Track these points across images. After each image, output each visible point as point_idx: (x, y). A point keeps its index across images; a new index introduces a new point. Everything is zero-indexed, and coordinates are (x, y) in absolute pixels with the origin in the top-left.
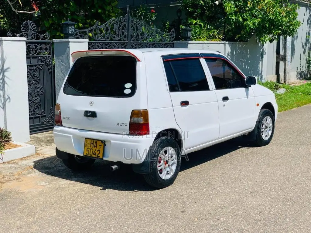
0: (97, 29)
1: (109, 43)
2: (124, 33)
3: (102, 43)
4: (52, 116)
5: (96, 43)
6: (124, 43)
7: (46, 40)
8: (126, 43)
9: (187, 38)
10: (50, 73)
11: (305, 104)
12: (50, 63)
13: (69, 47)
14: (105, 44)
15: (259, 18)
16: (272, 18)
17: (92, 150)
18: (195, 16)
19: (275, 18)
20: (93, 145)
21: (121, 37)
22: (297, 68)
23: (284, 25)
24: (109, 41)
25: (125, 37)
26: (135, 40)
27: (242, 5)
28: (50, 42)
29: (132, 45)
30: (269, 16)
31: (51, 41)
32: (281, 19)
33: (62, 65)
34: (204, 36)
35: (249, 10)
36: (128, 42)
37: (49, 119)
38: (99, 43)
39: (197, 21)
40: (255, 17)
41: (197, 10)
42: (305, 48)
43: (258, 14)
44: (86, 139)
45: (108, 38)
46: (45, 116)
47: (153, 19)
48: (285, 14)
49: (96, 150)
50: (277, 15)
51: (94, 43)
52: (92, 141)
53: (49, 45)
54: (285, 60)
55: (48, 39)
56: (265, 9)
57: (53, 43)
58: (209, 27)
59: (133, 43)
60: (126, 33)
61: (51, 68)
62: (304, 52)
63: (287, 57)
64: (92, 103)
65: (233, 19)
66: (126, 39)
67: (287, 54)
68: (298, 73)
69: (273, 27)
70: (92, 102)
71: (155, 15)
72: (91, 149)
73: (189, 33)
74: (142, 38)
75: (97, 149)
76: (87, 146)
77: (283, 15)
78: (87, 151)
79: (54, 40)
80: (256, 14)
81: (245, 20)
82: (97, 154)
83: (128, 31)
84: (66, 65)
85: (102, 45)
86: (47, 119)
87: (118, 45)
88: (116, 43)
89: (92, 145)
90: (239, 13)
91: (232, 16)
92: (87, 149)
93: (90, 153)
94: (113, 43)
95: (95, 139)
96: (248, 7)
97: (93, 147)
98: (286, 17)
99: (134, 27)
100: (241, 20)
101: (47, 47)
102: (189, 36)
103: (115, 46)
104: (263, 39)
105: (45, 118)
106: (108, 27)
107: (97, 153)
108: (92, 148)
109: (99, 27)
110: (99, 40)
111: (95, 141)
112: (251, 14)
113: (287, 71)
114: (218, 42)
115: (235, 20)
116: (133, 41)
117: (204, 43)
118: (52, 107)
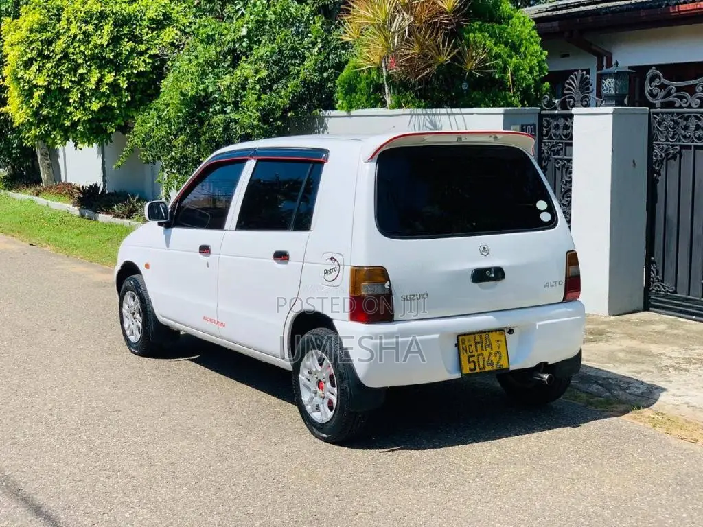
17: (481, 358)
20: (482, 346)
44: (460, 338)
49: (490, 354)
52: (478, 337)
64: (485, 251)
70: (484, 248)
72: (478, 355)
75: (493, 352)
76: (466, 351)
78: (470, 362)
82: (495, 362)
89: (479, 346)
92: (469, 357)
93: (479, 365)
95: (481, 332)
97: (482, 350)
107: (495, 359)
108: (480, 352)
111: (484, 335)
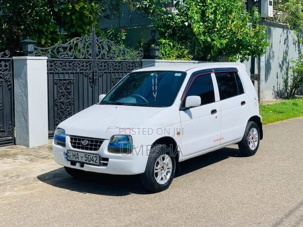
0: (59, 47)
1: (72, 61)
2: (89, 51)
3: (65, 61)
4: (11, 131)
5: (59, 60)
6: (89, 61)
7: (6, 57)
8: (91, 61)
9: (154, 57)
10: (10, 89)
11: (272, 122)
12: (10, 79)
13: (26, 64)
14: (68, 62)
15: (227, 38)
16: (240, 38)
18: (167, 36)
19: (242, 39)
21: (85, 55)
22: (274, 87)
23: (252, 45)
24: (73, 59)
25: (90, 55)
26: (101, 58)
27: (211, 26)
28: (10, 60)
29: (97, 63)
30: (237, 36)
31: (11, 58)
32: (249, 40)
33: (21, 82)
34: (173, 55)
35: (217, 31)
36: (93, 60)
37: (8, 134)
38: (62, 61)
39: (166, 40)
40: (223, 37)
41: (168, 30)
42: (282, 67)
43: (227, 35)
45: (71, 56)
46: (4, 131)
47: (123, 38)
48: (253, 35)
50: (245, 36)
51: (56, 61)
53: (9, 63)
54: (259, 79)
55: (8, 56)
56: (233, 30)
57: (13, 60)
58: (180, 46)
59: (99, 61)
60: (91, 52)
61: (10, 85)
62: (281, 71)
63: (261, 76)
65: (202, 40)
66: (91, 57)
67: (261, 74)
68: (275, 91)
69: (242, 47)
71: (125, 34)
73: (156, 52)
74: (108, 57)
77: (251, 35)
79: (14, 58)
80: (225, 34)
81: (213, 40)
83: (93, 50)
84: (24, 82)
85: (65, 63)
86: (6, 134)
87: (82, 63)
88: (80, 61)
90: (207, 34)
91: (201, 37)
94: (77, 61)
96: (217, 28)
98: (254, 37)
99: (99, 46)
100: (209, 40)
101: (7, 64)
102: (156, 55)
103: (79, 64)
104: (231, 59)
105: (3, 133)
106: (72, 45)
109: (62, 46)
110: (62, 58)
112: (219, 34)
113: (261, 90)
114: (187, 61)
115: (203, 40)
116: (99, 59)
117: (172, 62)
118: (12, 122)
